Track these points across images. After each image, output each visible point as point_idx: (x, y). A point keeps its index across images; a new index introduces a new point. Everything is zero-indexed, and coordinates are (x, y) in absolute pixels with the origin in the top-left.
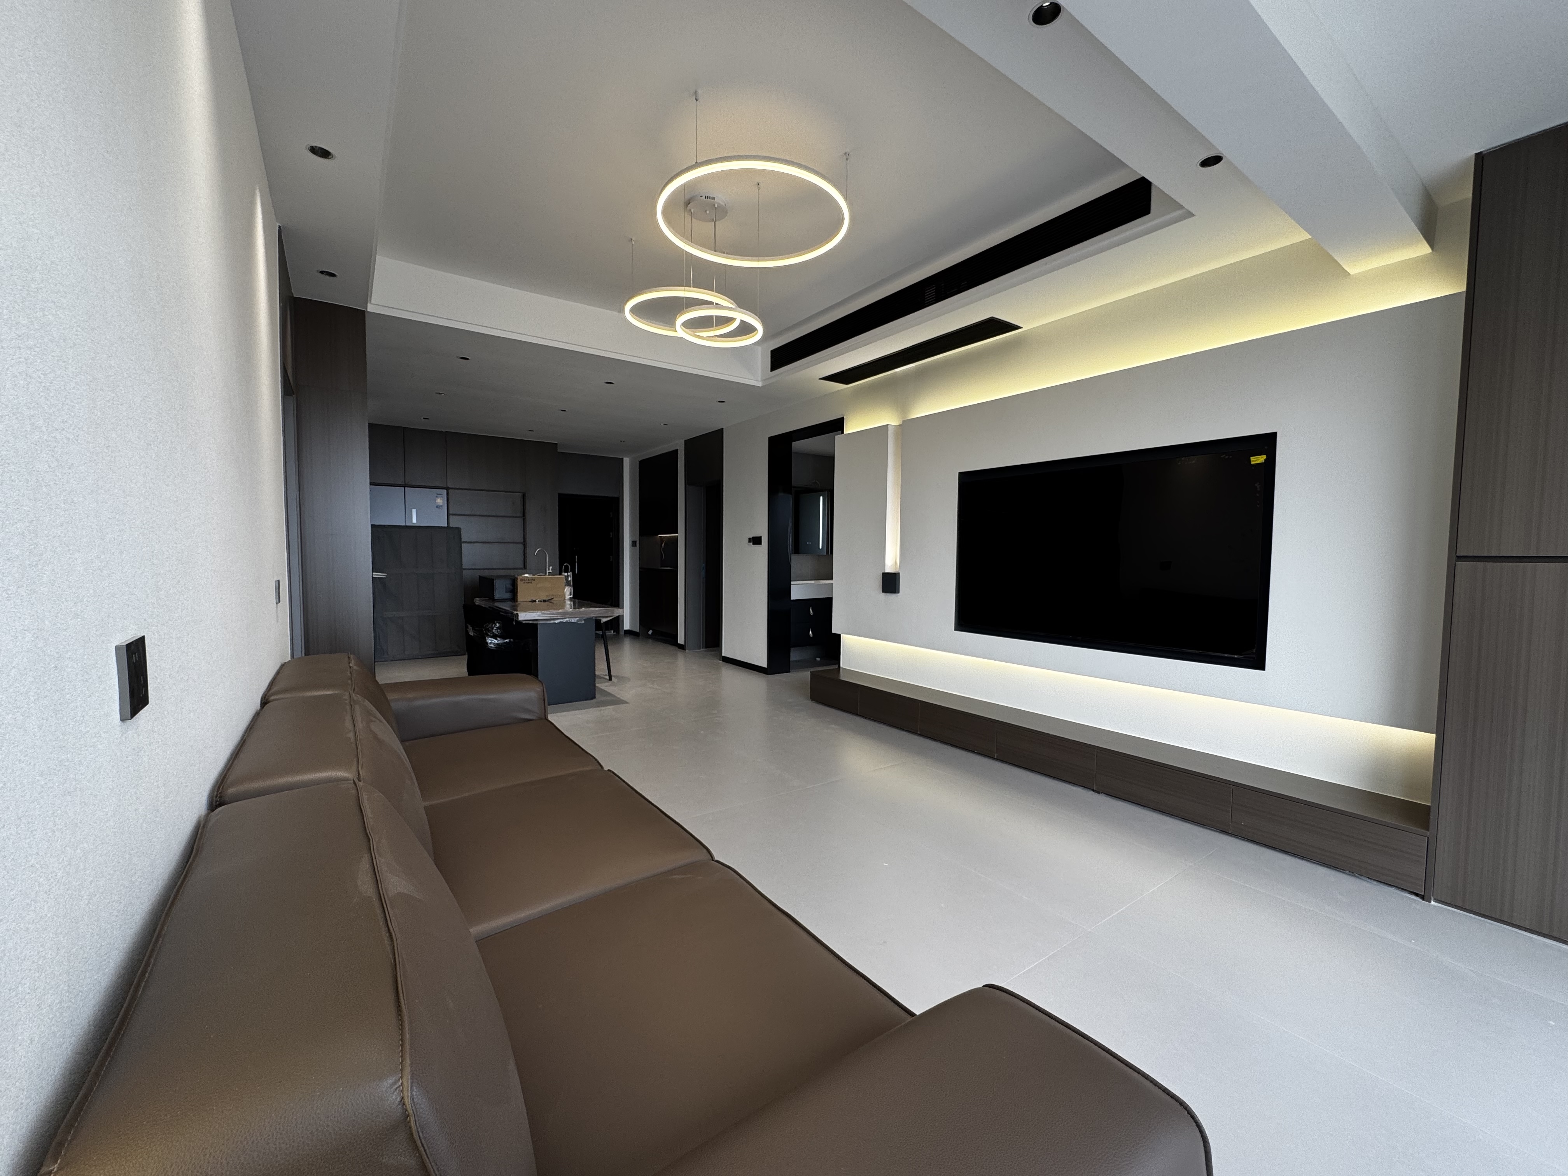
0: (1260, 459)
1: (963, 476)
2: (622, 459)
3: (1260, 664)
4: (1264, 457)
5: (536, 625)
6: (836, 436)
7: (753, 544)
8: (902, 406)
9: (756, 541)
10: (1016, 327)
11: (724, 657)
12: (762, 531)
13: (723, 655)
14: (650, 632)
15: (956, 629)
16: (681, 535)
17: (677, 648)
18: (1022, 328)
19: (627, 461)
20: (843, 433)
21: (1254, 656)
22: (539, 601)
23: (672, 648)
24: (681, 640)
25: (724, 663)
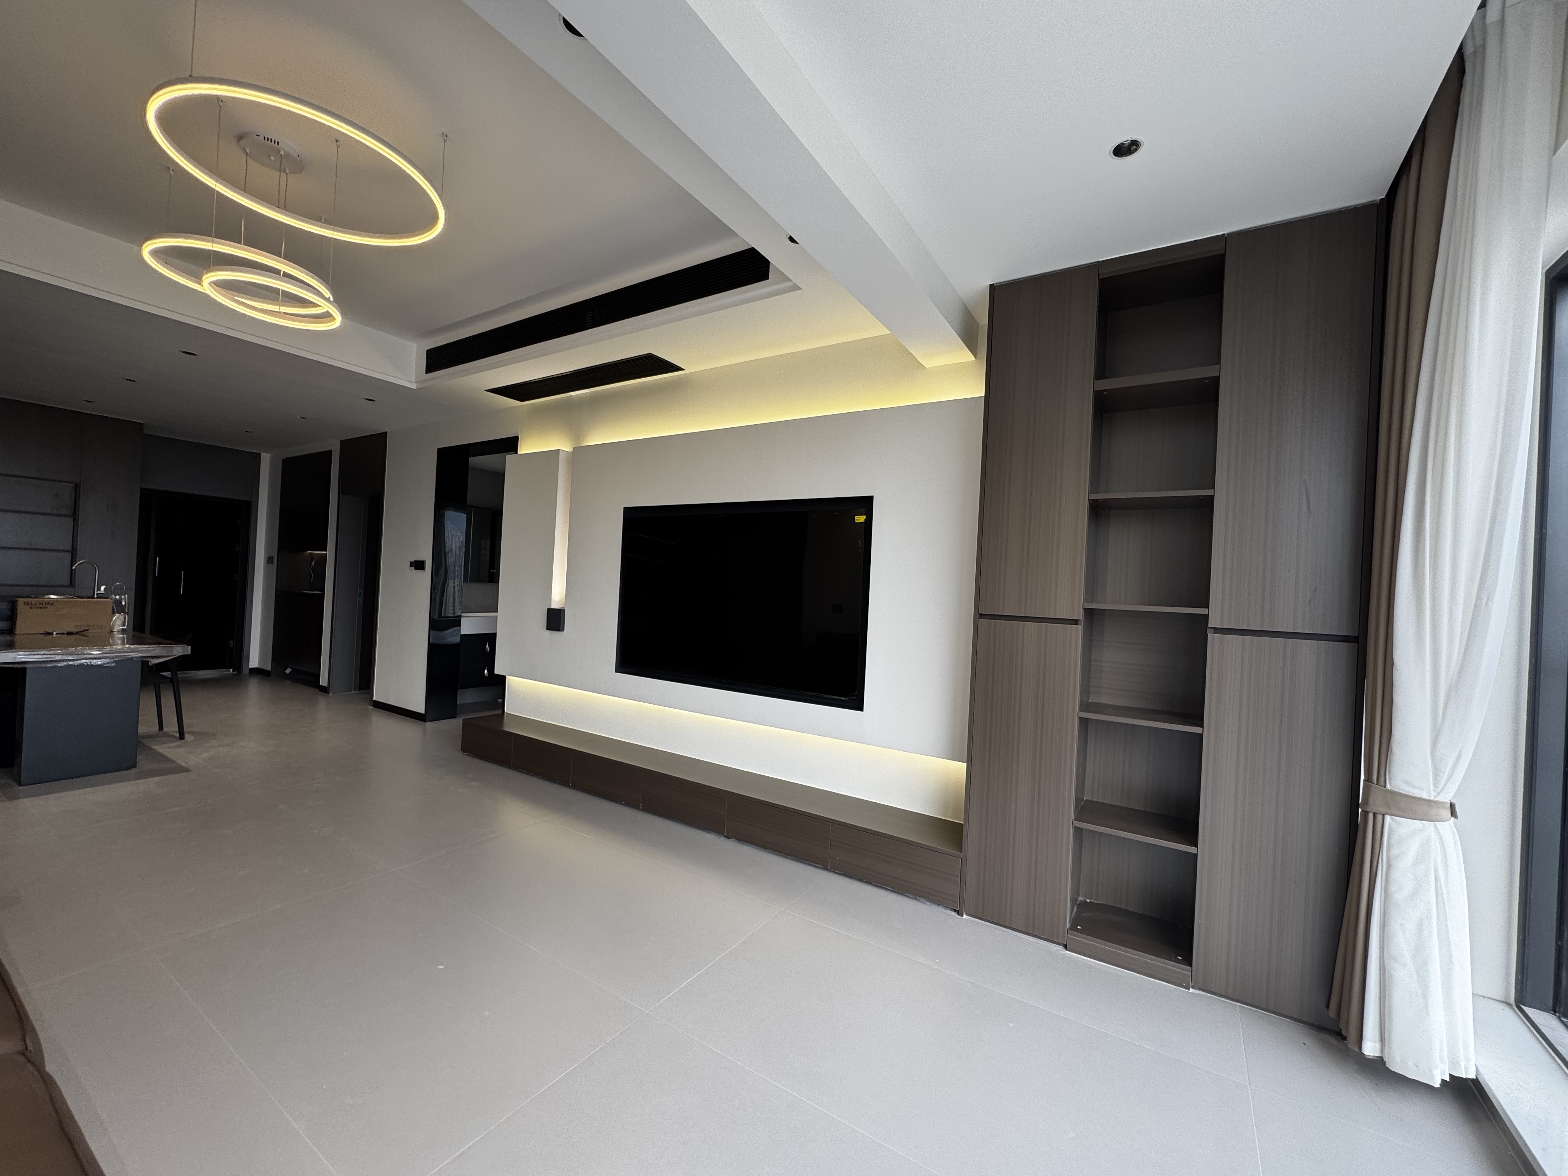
0: (861, 519)
1: (627, 510)
2: (259, 455)
3: (858, 705)
4: (865, 517)
5: (25, 669)
6: (507, 456)
7: (415, 569)
8: (576, 431)
9: (419, 565)
10: (679, 369)
11: (374, 701)
12: (427, 556)
13: (374, 699)
14: (288, 671)
15: (616, 671)
16: (330, 553)
17: (317, 691)
18: (684, 370)
19: (266, 460)
20: (516, 453)
21: (856, 698)
22: (56, 634)
23: (311, 691)
24: (323, 681)
25: (374, 708)
